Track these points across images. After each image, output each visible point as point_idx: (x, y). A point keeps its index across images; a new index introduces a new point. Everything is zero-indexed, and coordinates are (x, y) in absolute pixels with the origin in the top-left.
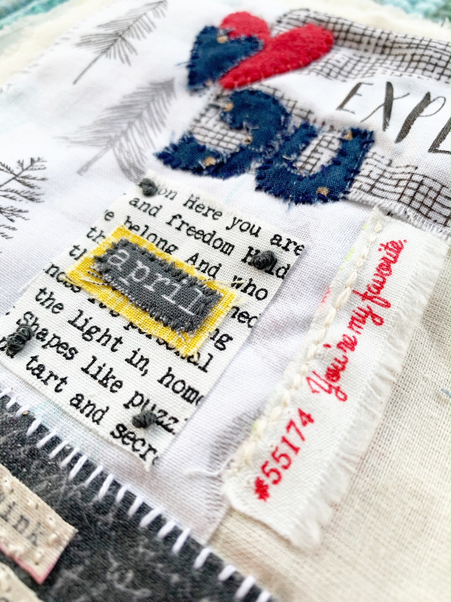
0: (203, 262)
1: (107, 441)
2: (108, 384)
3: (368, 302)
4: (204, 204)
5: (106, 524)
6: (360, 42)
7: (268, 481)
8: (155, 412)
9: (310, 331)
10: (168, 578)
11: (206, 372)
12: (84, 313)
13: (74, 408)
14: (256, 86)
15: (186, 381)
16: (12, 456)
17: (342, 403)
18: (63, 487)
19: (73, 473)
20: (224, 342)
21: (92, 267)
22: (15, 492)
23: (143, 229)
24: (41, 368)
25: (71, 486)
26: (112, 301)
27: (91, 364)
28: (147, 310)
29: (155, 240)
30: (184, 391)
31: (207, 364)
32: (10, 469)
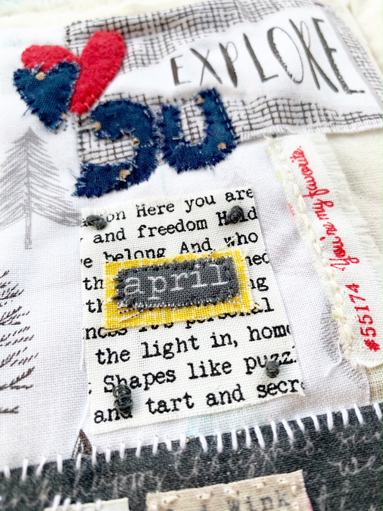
0: (193, 246)
1: (262, 404)
2: (219, 372)
3: (315, 197)
4: (152, 206)
5: (311, 449)
6: (142, 29)
7: (371, 338)
8: (269, 360)
9: (303, 238)
10: (375, 439)
11: (273, 310)
12: (148, 343)
13: (215, 406)
14: (103, 99)
15: (267, 326)
16: (212, 474)
17: (359, 264)
18: (266, 456)
19: (261, 442)
20: (263, 283)
21: (118, 307)
22: (240, 491)
23: (125, 254)
24: (162, 403)
25: (270, 451)
26: (159, 318)
27: (192, 369)
28: (191, 304)
29: (143, 255)
30: (273, 332)
31: (268, 305)
32: (220, 482)
